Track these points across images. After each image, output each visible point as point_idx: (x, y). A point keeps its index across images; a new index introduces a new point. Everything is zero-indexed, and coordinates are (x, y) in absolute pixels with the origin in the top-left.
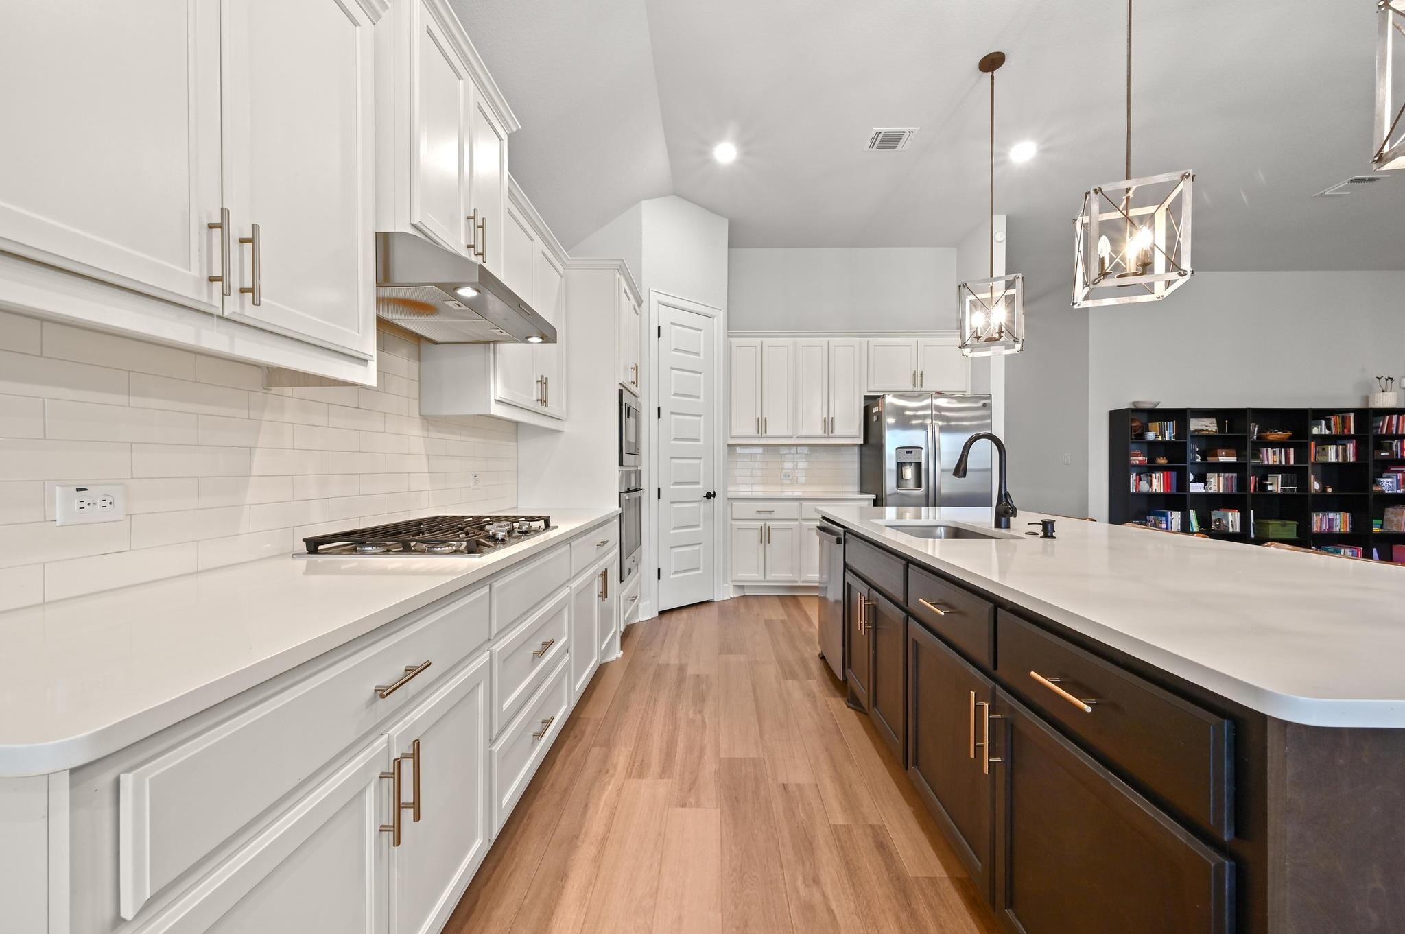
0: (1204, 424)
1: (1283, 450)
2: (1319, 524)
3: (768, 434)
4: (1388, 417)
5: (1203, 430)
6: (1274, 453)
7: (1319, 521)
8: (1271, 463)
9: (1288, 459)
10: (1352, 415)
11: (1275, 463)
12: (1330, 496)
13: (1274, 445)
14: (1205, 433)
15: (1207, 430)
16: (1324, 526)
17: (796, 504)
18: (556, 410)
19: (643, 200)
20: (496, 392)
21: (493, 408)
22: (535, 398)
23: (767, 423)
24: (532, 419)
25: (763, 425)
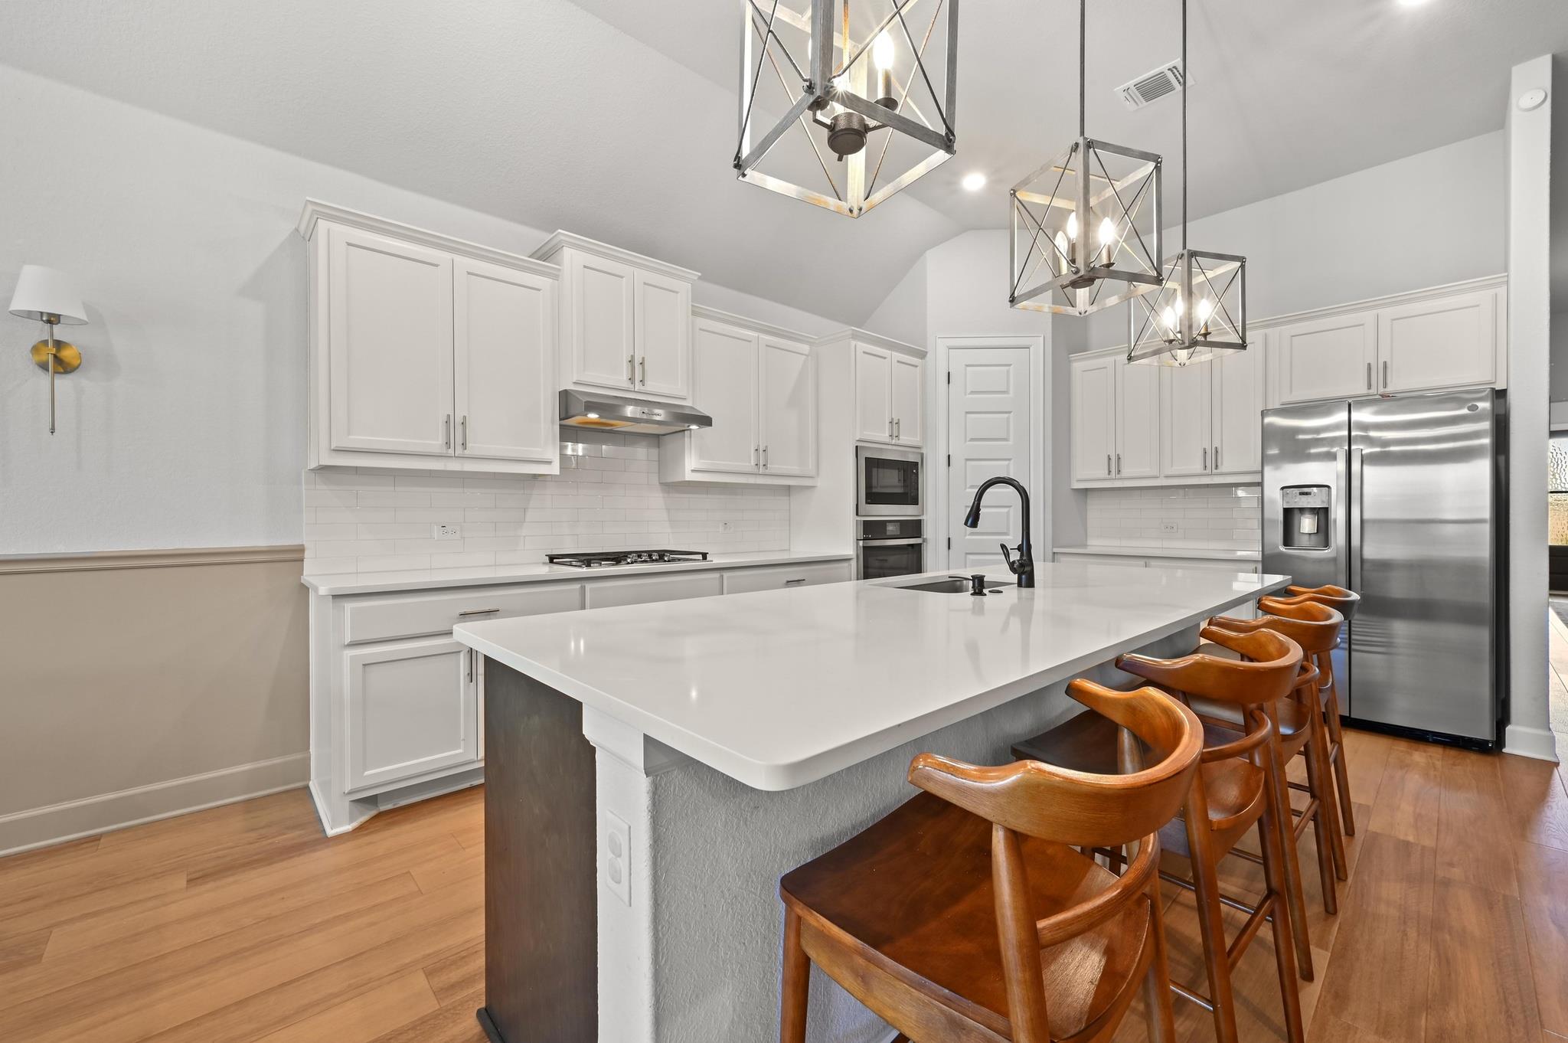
3: (1123, 475)
18: (795, 469)
19: (928, 249)
20: (691, 465)
21: (689, 476)
22: (753, 463)
23: (1122, 460)
24: (751, 480)
25: (1114, 464)
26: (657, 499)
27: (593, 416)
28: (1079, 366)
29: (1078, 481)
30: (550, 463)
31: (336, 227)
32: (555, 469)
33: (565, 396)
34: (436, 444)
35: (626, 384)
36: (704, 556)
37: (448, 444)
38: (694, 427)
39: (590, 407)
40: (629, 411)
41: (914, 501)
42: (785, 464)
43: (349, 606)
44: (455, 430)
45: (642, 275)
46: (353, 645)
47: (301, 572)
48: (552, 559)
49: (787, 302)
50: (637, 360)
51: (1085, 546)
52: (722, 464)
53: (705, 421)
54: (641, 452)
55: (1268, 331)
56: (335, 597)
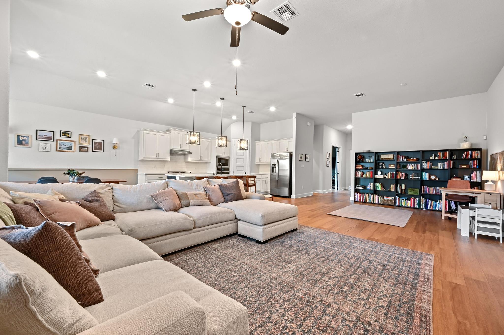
0: (388, 156)
1: (416, 165)
2: (432, 191)
3: (261, 162)
4: (466, 152)
5: (388, 158)
6: (412, 166)
7: (432, 190)
8: (411, 169)
9: (418, 168)
10: (447, 152)
11: (412, 169)
12: (437, 181)
13: (411, 163)
14: (388, 159)
15: (389, 158)
16: (435, 192)
17: (261, 175)
18: (207, 160)
19: (231, 124)
20: (189, 159)
21: (189, 161)
22: (199, 159)
23: (261, 159)
24: (199, 161)
25: (260, 160)
26: (184, 164)
27: (175, 153)
28: (257, 143)
29: (257, 162)
30: (169, 159)
31: (145, 131)
32: (169, 160)
33: (171, 150)
34: (155, 157)
35: (180, 148)
36: (190, 172)
37: (156, 157)
38: (189, 154)
39: (175, 152)
40: (180, 152)
41: (228, 165)
42: (205, 159)
43: (147, 176)
44: (157, 155)
45: (182, 133)
46: (147, 180)
47: (137, 172)
48: (168, 172)
49: (207, 132)
50: (181, 145)
51: (259, 173)
52: (195, 159)
53: (191, 153)
54: (182, 157)
55: (277, 141)
56: (146, 174)
